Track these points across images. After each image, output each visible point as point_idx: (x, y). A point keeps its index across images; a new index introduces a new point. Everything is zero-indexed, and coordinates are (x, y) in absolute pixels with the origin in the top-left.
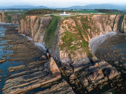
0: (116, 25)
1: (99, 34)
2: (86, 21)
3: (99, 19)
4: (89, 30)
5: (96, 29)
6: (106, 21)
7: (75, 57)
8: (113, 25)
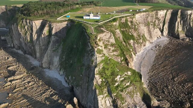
0: (166, 26)
1: (145, 45)
2: (126, 27)
3: (143, 20)
4: (132, 41)
5: (140, 39)
6: (153, 21)
7: (124, 105)
8: (163, 27)
